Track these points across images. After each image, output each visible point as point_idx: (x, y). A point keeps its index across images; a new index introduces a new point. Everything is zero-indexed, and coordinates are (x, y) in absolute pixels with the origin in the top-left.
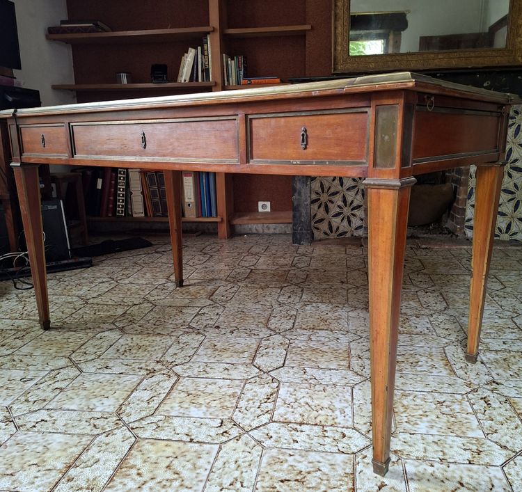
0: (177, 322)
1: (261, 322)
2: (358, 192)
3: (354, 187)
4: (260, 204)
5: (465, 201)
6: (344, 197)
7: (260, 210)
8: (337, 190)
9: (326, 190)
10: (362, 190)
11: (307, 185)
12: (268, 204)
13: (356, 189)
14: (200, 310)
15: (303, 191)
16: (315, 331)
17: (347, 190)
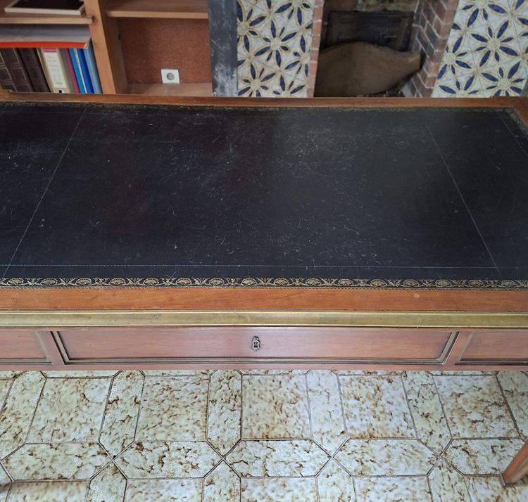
0: (82, 435)
1: (197, 423)
2: (300, 68)
3: (295, 64)
4: (164, 72)
5: (433, 81)
6: (282, 79)
7: (165, 80)
8: (273, 71)
9: (257, 74)
10: (306, 66)
11: (232, 78)
12: (175, 73)
13: (297, 66)
14: (110, 389)
15: (227, 86)
16: (271, 443)
17: (287, 68)
